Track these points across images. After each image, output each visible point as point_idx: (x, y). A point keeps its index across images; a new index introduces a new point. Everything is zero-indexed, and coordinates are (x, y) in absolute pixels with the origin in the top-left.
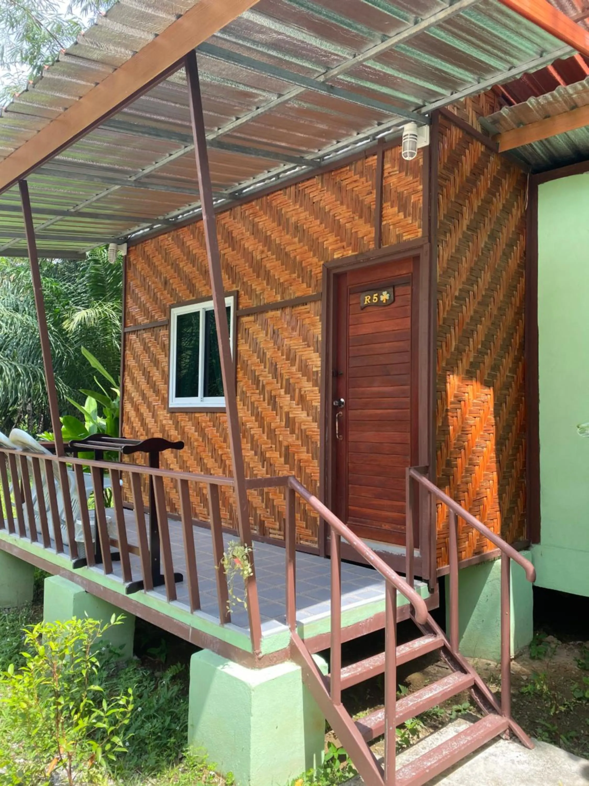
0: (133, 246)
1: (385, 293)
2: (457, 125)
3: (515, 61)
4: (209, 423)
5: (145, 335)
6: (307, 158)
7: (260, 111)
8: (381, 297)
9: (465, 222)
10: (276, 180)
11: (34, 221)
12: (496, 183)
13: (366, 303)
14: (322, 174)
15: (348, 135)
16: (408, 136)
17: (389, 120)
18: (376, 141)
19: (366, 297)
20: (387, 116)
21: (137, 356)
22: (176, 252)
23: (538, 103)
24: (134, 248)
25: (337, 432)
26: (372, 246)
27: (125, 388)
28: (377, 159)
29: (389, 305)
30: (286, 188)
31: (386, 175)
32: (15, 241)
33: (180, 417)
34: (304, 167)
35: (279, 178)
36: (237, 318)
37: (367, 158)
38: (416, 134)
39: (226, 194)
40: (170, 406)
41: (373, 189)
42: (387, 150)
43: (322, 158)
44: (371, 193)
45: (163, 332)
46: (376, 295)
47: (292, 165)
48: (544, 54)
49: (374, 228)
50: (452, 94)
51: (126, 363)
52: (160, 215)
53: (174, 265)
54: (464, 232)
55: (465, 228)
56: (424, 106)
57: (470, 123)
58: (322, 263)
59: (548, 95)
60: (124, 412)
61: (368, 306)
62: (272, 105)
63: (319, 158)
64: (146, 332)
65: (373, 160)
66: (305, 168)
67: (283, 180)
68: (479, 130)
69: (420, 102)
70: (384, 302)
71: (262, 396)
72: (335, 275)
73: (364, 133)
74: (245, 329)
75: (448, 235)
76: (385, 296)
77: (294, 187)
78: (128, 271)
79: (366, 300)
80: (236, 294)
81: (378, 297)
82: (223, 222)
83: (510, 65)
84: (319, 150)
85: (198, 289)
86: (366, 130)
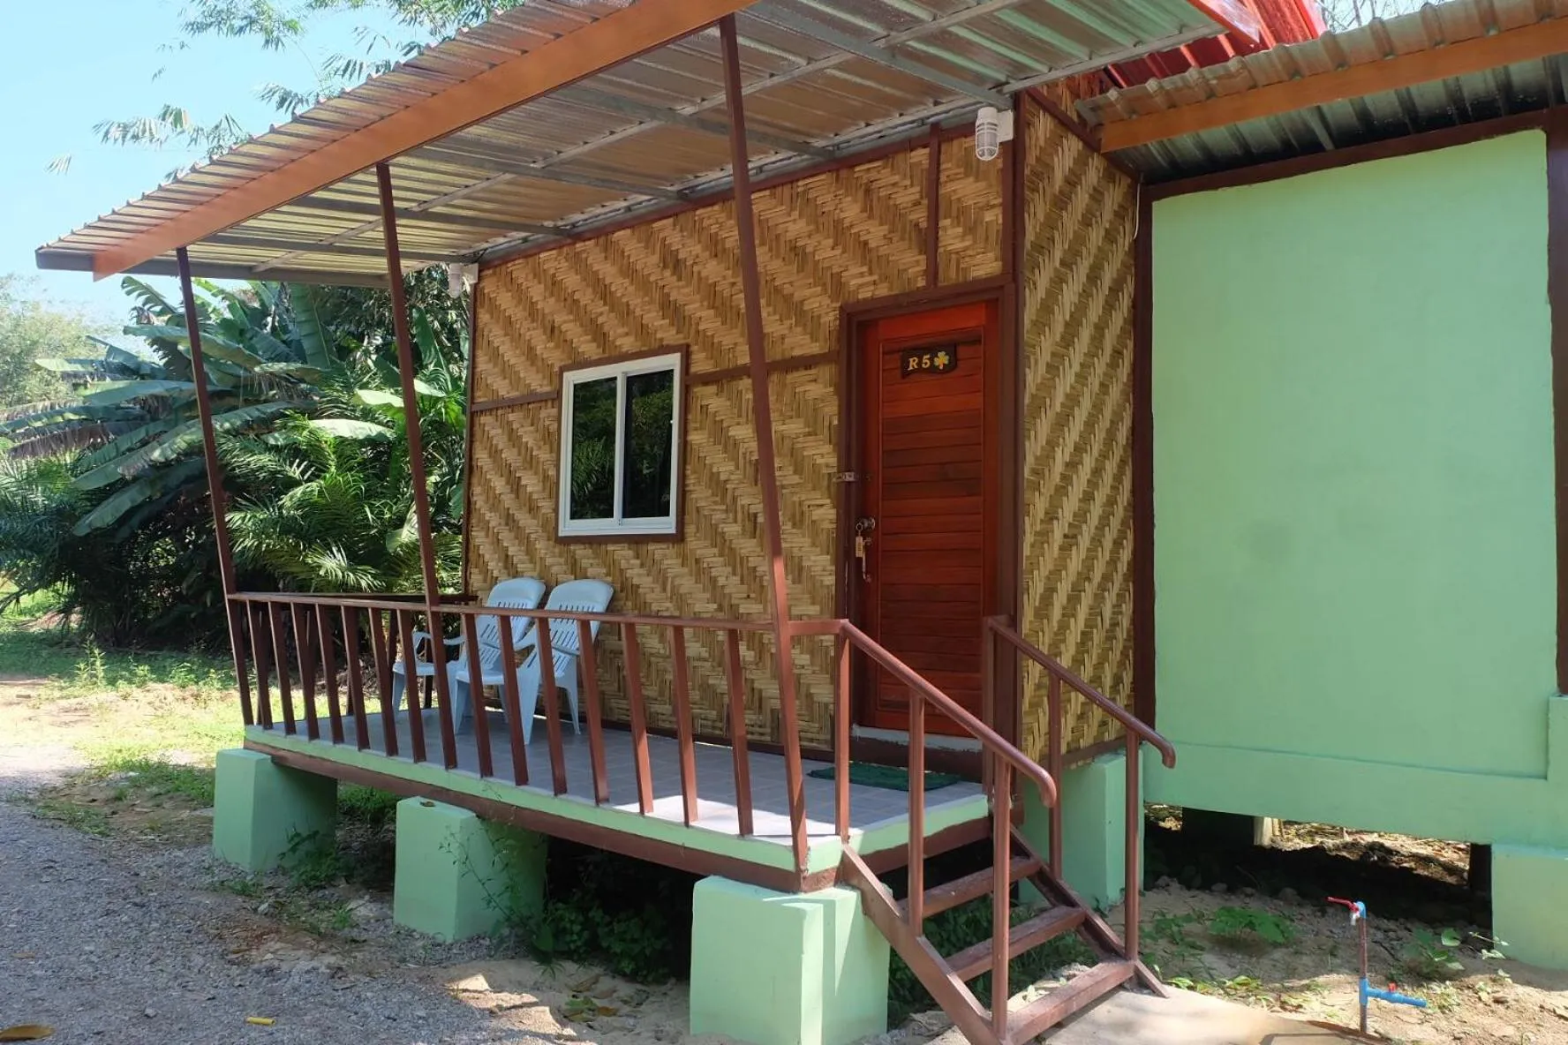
0: (489, 269)
1: (941, 354)
2: (1046, 110)
3: (1143, 36)
4: (632, 562)
5: (511, 417)
6: (816, 144)
7: (776, 80)
8: (936, 359)
9: (1058, 254)
10: (757, 174)
11: (399, 230)
12: (1097, 196)
13: (911, 368)
14: (838, 170)
15: (887, 115)
16: (986, 127)
17: (951, 98)
18: (926, 128)
19: (911, 360)
20: (949, 93)
21: (496, 451)
22: (571, 280)
23: (1161, 88)
24: (490, 272)
25: (864, 570)
26: (921, 283)
27: (472, 506)
28: (930, 154)
29: (947, 372)
30: (774, 187)
31: (943, 178)
32: (290, 255)
33: (580, 551)
34: (805, 157)
35: (761, 171)
36: (686, 390)
37: (912, 151)
38: (995, 122)
39: (671, 192)
40: (560, 534)
41: (922, 198)
42: (944, 141)
43: (837, 146)
44: (920, 203)
45: (547, 412)
46: (928, 356)
47: (791, 153)
48: (1184, 30)
49: (924, 257)
50: (1050, 70)
51: (474, 463)
52: (546, 219)
53: (569, 301)
54: (1056, 269)
55: (1057, 264)
56: (1007, 83)
57: (1063, 108)
58: (839, 305)
59: (1176, 78)
60: (471, 546)
61: (914, 371)
62: (796, 73)
63: (833, 146)
64: (513, 412)
65: (921, 156)
66: (806, 160)
67: (771, 174)
68: (1075, 118)
69: (1002, 78)
70: (941, 367)
71: (731, 515)
72: (860, 324)
73: (912, 114)
74: (701, 407)
75: (1037, 271)
76: (942, 359)
77: (789, 186)
78: (479, 310)
79: (911, 363)
80: (684, 350)
81: (931, 360)
82: (661, 236)
83: (1137, 40)
84: (836, 135)
85: (614, 342)
86: (914, 110)
